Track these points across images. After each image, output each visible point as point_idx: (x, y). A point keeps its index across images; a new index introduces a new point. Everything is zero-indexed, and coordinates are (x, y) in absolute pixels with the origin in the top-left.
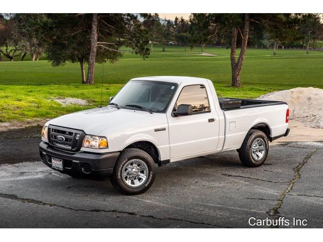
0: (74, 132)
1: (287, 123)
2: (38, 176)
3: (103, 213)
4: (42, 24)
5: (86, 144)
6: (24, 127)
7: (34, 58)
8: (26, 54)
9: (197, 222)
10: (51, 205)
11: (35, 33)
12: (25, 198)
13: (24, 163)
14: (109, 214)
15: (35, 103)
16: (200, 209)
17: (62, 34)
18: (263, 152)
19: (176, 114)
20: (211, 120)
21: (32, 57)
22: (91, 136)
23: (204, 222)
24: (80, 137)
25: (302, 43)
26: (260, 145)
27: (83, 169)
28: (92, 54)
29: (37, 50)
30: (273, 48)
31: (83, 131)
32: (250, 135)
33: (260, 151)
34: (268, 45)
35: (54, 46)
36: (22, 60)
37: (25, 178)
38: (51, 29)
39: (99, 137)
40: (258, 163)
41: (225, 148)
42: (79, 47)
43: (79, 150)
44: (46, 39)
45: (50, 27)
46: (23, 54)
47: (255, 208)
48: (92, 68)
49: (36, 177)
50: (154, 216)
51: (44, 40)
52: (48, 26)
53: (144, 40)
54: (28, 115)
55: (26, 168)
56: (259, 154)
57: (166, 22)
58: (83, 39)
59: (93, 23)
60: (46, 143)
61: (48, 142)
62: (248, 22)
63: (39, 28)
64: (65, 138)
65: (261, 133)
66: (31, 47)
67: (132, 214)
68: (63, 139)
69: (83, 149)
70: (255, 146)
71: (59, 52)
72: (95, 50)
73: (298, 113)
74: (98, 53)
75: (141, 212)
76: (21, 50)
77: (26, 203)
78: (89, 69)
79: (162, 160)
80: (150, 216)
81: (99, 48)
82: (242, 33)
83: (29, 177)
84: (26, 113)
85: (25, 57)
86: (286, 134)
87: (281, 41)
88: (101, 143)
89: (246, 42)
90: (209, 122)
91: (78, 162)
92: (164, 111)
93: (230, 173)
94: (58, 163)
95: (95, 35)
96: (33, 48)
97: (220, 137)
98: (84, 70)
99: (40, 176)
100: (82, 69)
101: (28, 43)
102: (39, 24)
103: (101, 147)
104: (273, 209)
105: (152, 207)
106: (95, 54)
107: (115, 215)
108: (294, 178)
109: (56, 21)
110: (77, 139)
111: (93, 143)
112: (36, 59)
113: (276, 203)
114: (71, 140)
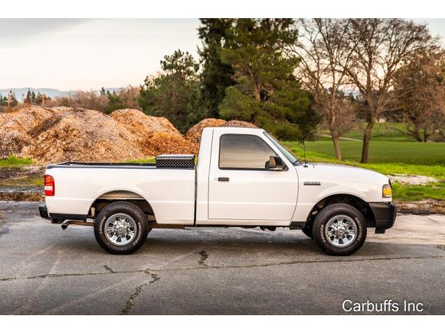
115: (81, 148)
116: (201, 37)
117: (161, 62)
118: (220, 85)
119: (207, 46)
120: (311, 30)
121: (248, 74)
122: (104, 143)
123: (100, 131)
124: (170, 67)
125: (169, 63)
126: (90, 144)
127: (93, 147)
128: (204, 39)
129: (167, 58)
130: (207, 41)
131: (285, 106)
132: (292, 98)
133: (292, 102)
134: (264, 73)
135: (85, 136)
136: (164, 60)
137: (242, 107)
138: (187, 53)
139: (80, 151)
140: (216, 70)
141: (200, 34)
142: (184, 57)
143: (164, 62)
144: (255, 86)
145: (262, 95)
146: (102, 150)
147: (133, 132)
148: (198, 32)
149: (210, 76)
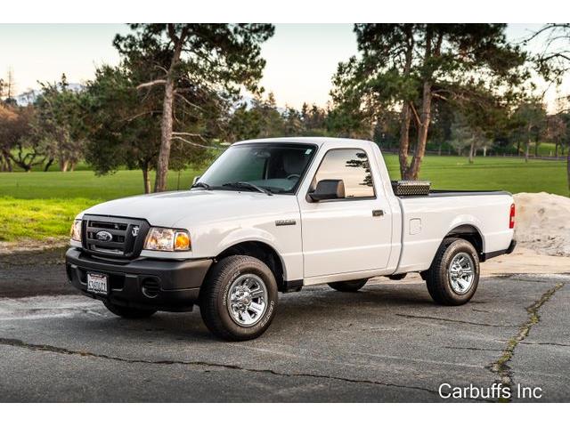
0: (129, 222)
1: (512, 230)
2: (62, 315)
3: (180, 365)
4: (80, 102)
5: (150, 243)
6: (41, 248)
7: (65, 168)
8: (51, 161)
9: (357, 379)
10: (83, 354)
11: (66, 117)
12: (36, 343)
13: (38, 297)
14: (190, 367)
15: (63, 214)
16: (361, 362)
17: (113, 118)
18: (470, 278)
19: (314, 197)
20: (378, 213)
21: (62, 166)
22: (161, 228)
23: (369, 379)
24: (139, 233)
25: (516, 147)
26: (464, 267)
27: (143, 289)
28: (163, 152)
29: (71, 154)
30: (467, 155)
31: (145, 220)
32: (448, 245)
33: (464, 277)
34: (460, 148)
35: (99, 141)
36: (46, 170)
37: (38, 316)
38: (95, 109)
39: (174, 229)
40: (460, 298)
41: (401, 266)
42: (141, 141)
43: (138, 256)
44: (86, 127)
45: (93, 107)
46: (47, 162)
47: (463, 361)
48: (163, 175)
49: (58, 316)
50: (274, 371)
51: (83, 128)
52: (89, 105)
53: (251, 129)
54: (49, 231)
55: (41, 304)
56: (462, 282)
57: (288, 111)
58: (149, 126)
59: (166, 100)
60: (78, 249)
61: (81, 246)
62: (428, 96)
63: (74, 108)
64: (113, 236)
65: (466, 244)
66: (60, 149)
67: (234, 367)
68: (108, 237)
69: (144, 254)
70: (455, 268)
71: (107, 149)
72: (168, 145)
73: (523, 235)
74: (173, 152)
75: (250, 365)
76: (44, 154)
77: (38, 352)
78: (158, 177)
79: (288, 280)
80: (268, 371)
81: (175, 142)
82: (419, 116)
83: (46, 316)
84: (46, 227)
85: (50, 167)
86: (509, 250)
87: (484, 130)
88: (179, 243)
89: (426, 131)
90: (374, 215)
91: (135, 276)
92: (293, 191)
93: (411, 313)
94: (99, 281)
95: (168, 121)
96: (63, 152)
97: (393, 244)
98: (149, 183)
99: (66, 314)
100: (146, 180)
101: (56, 143)
102: (74, 101)
103: (179, 248)
104: (498, 362)
105: (272, 358)
106: (168, 152)
107: (201, 369)
108: (530, 320)
109: (104, 97)
110: (135, 235)
111: (164, 242)
112: (68, 170)
113: (501, 354)
114: (124, 237)
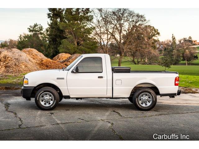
18: (151, 102)
20: (100, 77)
41: (114, 95)
65: (148, 90)
88: (25, 82)
97: (108, 88)
115: (14, 66)
116: (49, 18)
117: (28, 28)
118: (59, 39)
119: (52, 21)
120: (97, 16)
121: (71, 34)
122: (24, 63)
123: (21, 58)
124: (32, 31)
125: (32, 29)
126: (17, 64)
127: (19, 65)
128: (50, 18)
129: (31, 26)
130: (51, 19)
131: (88, 48)
132: (91, 45)
133: (91, 47)
134: (80, 34)
135: (14, 60)
136: (29, 27)
137: (70, 48)
138: (40, 25)
139: (13, 67)
140: (57, 32)
141: (48, 16)
142: (38, 26)
143: (30, 29)
144: (75, 39)
145: (78, 43)
146: (23, 67)
147: (34, 59)
148: (47, 15)
149: (54, 35)
